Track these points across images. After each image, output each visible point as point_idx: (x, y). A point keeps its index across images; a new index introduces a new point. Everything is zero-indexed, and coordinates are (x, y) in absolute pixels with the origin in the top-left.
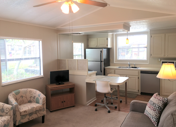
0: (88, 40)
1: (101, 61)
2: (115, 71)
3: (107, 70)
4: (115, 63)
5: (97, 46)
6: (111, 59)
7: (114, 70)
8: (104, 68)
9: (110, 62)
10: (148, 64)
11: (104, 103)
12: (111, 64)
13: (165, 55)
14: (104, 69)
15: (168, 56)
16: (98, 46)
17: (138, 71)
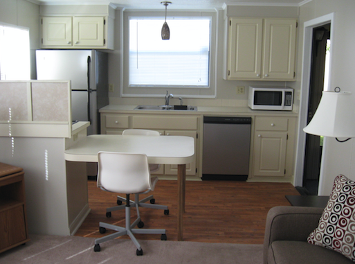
0: (40, 22)
1: (89, 91)
2: (130, 119)
3: (107, 116)
4: (123, 95)
5: (71, 43)
6: (111, 83)
7: (127, 116)
8: (98, 110)
9: (110, 94)
10: (214, 97)
11: (123, 225)
12: (111, 99)
13: (261, 75)
14: (99, 115)
15: (268, 76)
16: (75, 42)
17: (195, 117)
